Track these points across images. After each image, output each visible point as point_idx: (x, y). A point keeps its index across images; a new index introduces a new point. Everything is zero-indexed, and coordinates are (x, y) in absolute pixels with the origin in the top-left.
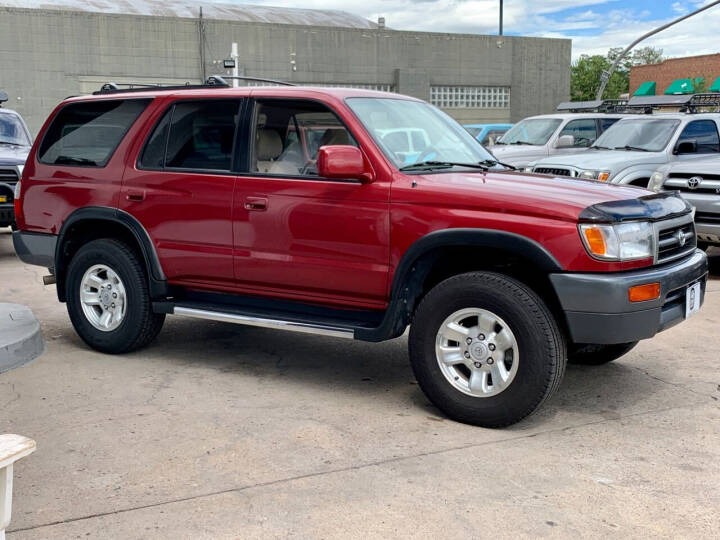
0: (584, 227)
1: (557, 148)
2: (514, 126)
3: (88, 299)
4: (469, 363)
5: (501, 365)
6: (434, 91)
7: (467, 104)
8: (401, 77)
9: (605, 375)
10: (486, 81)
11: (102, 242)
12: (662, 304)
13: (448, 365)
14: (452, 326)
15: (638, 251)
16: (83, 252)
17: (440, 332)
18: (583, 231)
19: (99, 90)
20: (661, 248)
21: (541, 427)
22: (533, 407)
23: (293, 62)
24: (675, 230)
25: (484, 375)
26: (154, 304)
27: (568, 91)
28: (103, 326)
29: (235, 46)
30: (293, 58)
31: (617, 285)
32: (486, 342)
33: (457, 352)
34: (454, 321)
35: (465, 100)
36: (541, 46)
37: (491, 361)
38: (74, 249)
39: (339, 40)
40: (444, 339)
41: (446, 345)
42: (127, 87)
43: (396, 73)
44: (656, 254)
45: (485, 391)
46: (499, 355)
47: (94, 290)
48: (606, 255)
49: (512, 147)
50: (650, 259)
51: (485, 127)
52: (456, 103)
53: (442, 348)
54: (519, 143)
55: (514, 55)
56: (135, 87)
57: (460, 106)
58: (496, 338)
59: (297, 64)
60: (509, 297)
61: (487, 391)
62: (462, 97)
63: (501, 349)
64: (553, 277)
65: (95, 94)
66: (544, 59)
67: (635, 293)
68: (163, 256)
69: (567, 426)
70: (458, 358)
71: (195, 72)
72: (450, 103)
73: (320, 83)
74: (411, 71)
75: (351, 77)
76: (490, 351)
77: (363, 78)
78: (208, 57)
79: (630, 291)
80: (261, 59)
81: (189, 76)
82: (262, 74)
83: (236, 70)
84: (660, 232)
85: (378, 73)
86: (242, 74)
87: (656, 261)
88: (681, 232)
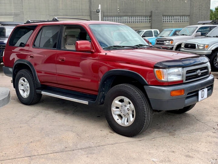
0: (156, 70)
1: (196, 36)
2: (183, 29)
3: (21, 88)
4: (122, 115)
5: (131, 116)
6: (164, 17)
7: (175, 21)
8: (153, 13)
9: (180, 118)
10: (181, 14)
11: (23, 70)
12: (186, 97)
13: (115, 115)
14: (116, 102)
15: (177, 78)
16: (19, 73)
17: (112, 104)
18: (155, 71)
19: (26, 22)
20: (187, 77)
21: (145, 137)
22: (140, 131)
24: (197, 69)
25: (126, 119)
26: (37, 90)
27: (209, 16)
28: (24, 96)
29: (100, 5)
30: (118, 8)
31: (167, 90)
32: (126, 108)
33: (118, 111)
34: (117, 100)
35: (174, 20)
36: (200, 2)
37: (128, 114)
38: (17, 72)
39: (133, 2)
40: (114, 106)
41: (115, 108)
42: (33, 22)
43: (151, 12)
44: (184, 79)
45: (126, 124)
46: (131, 112)
47: (22, 85)
48: (163, 80)
49: (180, 36)
50: (182, 81)
51: (174, 30)
52: (171, 21)
53: (113, 109)
54: (183, 35)
55: (191, 5)
56: (35, 21)
57: (172, 22)
58: (129, 106)
59: (119, 11)
60: (132, 93)
61: (127, 124)
62: (173, 19)
63: (131, 110)
64: (145, 87)
65: (25, 24)
66: (201, 6)
67: (174, 93)
68: (39, 75)
69: (154, 137)
70: (118, 113)
71: (88, 14)
72: (169, 21)
73: (127, 16)
74: (156, 11)
75: (137, 14)
76: (128, 111)
77: (141, 14)
78: (92, 9)
79: (172, 92)
80: (108, 9)
81: (86, 15)
82: (108, 14)
83: (100, 13)
84: (187, 71)
85: (145, 12)
86: (102, 14)
87: (184, 81)
88: (199, 71)
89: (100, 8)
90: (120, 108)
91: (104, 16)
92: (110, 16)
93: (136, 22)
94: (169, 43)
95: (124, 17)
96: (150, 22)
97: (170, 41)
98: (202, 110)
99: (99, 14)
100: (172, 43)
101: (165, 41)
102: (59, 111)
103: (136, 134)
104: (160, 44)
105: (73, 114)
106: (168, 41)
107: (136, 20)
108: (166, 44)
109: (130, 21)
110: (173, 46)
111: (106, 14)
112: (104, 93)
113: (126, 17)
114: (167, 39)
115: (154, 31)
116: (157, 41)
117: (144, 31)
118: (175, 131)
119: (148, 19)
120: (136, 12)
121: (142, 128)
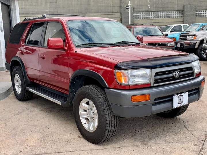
3: (16, 83)
4: (89, 118)
6: (197, 12)
8: (185, 8)
13: (83, 118)
14: (83, 104)
17: (80, 106)
18: (116, 72)
20: (155, 80)
23: (149, 5)
25: (92, 123)
28: (19, 92)
29: (130, 2)
30: (149, 4)
32: (92, 111)
33: (85, 114)
34: (84, 102)
40: (82, 109)
41: (83, 111)
44: (152, 82)
45: (91, 130)
48: (123, 82)
50: (149, 84)
51: (201, 24)
52: (205, 16)
53: (81, 112)
59: (150, 6)
64: (106, 90)
69: (122, 146)
70: (86, 116)
71: (118, 10)
72: (203, 16)
73: (158, 11)
74: (189, 6)
75: (168, 9)
76: (93, 115)
77: (173, 9)
78: (122, 5)
79: (132, 98)
80: (139, 5)
81: (117, 12)
82: (139, 10)
83: (130, 9)
84: (156, 73)
85: (177, 7)
86: (132, 10)
87: (152, 85)
88: (176, 72)
89: (129, 4)
90: (87, 111)
91: (134, 12)
92: (140, 12)
93: (167, 17)
94: (192, 38)
95: (155, 13)
96: (182, 17)
97: (193, 36)
98: (197, 115)
99: (129, 11)
100: (195, 38)
101: (188, 36)
102: (45, 109)
103: (99, 142)
104: (183, 39)
105: (57, 113)
106: (191, 37)
107: (167, 15)
108: (189, 39)
109: (166, 16)
110: (197, 41)
111: (136, 10)
112: (74, 94)
113: (157, 13)
114: (190, 35)
115: (183, 26)
116: (181, 37)
117: (173, 26)
118: (150, 139)
119: (180, 14)
120: (167, 7)
121: (104, 135)
